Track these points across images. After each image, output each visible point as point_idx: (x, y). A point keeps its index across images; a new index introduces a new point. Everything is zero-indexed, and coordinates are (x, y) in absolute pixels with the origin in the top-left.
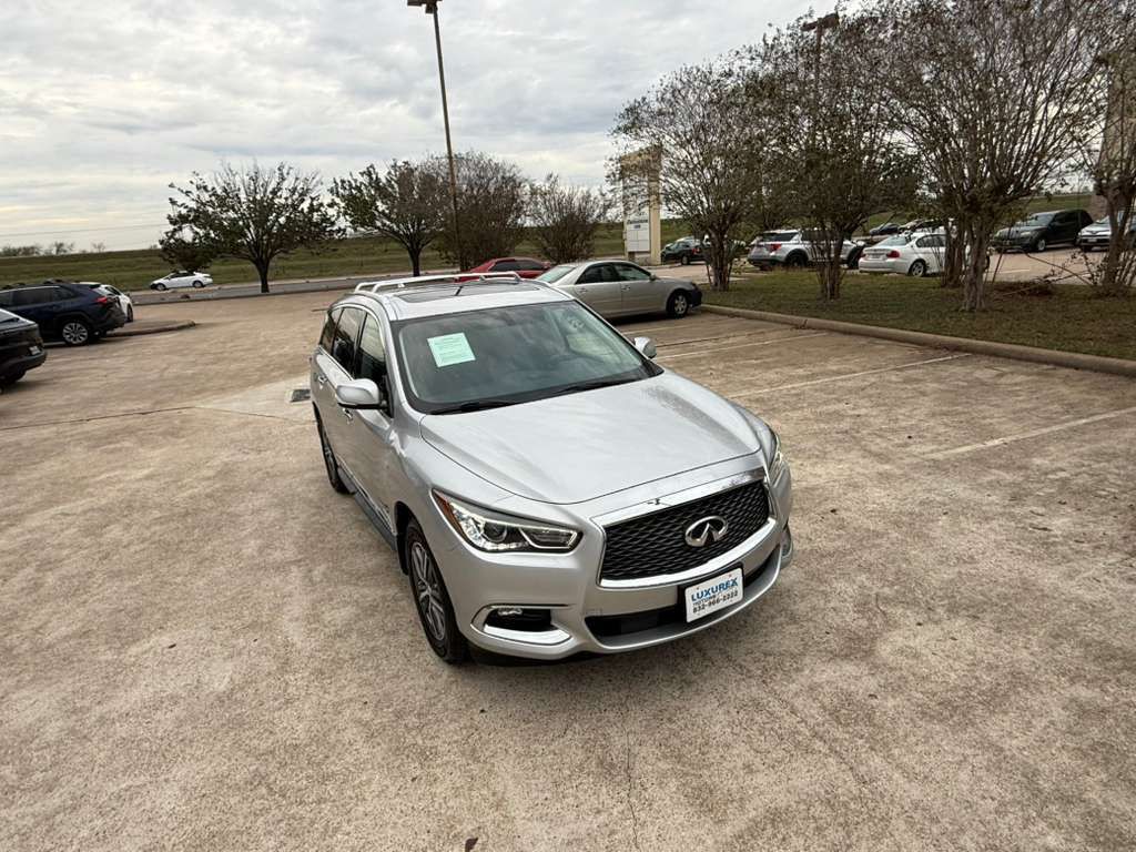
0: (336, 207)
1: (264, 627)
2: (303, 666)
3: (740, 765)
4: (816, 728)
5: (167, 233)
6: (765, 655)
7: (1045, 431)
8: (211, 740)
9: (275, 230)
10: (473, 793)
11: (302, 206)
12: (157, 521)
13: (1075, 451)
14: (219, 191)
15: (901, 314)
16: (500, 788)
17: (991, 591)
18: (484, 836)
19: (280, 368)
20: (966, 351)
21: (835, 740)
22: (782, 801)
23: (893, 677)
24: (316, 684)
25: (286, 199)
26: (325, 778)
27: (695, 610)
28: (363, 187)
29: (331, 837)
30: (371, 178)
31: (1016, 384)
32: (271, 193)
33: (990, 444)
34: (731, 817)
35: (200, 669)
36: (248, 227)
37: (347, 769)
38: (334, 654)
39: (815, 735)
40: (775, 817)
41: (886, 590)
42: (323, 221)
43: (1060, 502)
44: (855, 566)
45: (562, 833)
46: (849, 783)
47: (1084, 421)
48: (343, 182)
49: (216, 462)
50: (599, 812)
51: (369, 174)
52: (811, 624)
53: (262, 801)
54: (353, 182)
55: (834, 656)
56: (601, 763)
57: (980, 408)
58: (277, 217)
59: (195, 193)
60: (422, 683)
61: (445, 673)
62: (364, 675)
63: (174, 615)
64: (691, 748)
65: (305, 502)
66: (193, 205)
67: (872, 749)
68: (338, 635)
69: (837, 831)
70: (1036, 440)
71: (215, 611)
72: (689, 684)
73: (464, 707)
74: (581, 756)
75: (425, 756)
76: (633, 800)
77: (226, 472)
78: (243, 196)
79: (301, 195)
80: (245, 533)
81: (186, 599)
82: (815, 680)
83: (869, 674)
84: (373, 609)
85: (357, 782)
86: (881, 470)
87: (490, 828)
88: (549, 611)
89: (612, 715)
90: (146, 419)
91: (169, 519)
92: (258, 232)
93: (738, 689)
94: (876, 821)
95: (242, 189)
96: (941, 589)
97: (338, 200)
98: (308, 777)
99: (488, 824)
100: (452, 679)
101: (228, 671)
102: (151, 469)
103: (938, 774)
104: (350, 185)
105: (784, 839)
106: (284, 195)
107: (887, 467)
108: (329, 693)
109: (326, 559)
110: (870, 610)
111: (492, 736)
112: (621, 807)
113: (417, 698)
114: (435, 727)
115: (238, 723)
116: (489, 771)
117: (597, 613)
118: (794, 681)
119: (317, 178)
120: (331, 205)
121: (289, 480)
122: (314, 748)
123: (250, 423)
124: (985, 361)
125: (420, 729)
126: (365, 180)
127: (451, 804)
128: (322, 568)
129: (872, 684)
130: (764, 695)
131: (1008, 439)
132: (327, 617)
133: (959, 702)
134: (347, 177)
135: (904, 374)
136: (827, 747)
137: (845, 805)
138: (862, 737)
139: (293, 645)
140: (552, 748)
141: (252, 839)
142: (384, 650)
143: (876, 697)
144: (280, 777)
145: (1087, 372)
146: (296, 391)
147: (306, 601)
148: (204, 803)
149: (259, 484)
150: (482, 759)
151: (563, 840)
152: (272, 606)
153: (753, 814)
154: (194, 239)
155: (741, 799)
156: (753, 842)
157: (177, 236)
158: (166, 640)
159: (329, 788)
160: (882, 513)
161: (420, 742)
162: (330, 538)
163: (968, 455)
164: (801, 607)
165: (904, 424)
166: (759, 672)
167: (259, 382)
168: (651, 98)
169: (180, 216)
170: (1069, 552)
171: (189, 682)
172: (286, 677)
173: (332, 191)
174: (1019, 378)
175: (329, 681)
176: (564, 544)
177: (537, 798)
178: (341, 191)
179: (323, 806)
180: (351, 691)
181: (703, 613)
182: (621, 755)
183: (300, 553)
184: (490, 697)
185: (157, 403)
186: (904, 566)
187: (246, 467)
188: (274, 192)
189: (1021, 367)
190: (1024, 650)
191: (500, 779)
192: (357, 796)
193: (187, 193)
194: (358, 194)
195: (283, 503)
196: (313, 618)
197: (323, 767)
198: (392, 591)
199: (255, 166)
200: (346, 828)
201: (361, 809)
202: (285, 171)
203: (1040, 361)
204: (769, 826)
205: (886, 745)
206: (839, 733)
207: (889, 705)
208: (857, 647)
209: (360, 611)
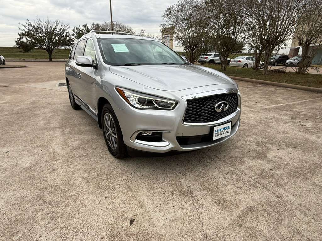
0: (74, 36)
1: (45, 147)
2: (60, 159)
3: (232, 191)
4: (256, 180)
5: (18, 39)
6: (231, 157)
7: (294, 103)
8: (20, 184)
9: (54, 41)
10: (131, 202)
11: (63, 34)
12: (6, 115)
13: (305, 108)
14: (36, 27)
15: (245, 75)
16: (141, 200)
17: (296, 141)
18: (137, 219)
19: (55, 78)
20: (265, 84)
21: (264, 184)
22: (252, 204)
23: (276, 164)
24: (65, 165)
25: (58, 32)
26: (68, 197)
27: (216, 136)
28: (83, 30)
29: (71, 220)
30: (86, 28)
31: (281, 92)
32: (53, 29)
33: (280, 105)
34: (234, 210)
35: (18, 159)
36: (45, 39)
37: (78, 194)
38: (72, 155)
39: (256, 182)
40: (251, 210)
41: (264, 140)
42: (70, 40)
43: (306, 119)
44: (252, 133)
45: (169, 217)
46: (274, 198)
47: (304, 101)
48: (77, 28)
49: (31, 100)
50: (182, 209)
51: (85, 27)
52: (243, 149)
53: (41, 206)
54: (80, 29)
55: (254, 158)
56: (180, 191)
57: (274, 97)
58: (55, 37)
59: (28, 27)
60: (107, 165)
61: (116, 162)
62: (84, 162)
63: (9, 142)
64: (213, 186)
65: (62, 111)
66: (27, 30)
67: (278, 186)
68: (74, 149)
69: (275, 214)
70: (293, 105)
71: (26, 141)
72: (207, 166)
73: (124, 172)
74: (172, 189)
75: (110, 189)
76: (195, 204)
77: (34, 102)
78: (44, 30)
79: (63, 31)
80: (40, 119)
81: (14, 137)
82: (250, 165)
83: (267, 163)
84: (87, 142)
85: (82, 199)
86: (250, 110)
87: (139, 215)
88: (162, 133)
89: (181, 175)
90: (6, 88)
91: (11, 115)
92: (49, 41)
93: (225, 168)
94: (288, 210)
95: (44, 27)
96: (281, 140)
97: (75, 34)
98: (61, 197)
99: (138, 214)
100: (118, 164)
101: (30, 160)
102: (6, 101)
103: (303, 194)
104: (79, 29)
105: (257, 218)
106: (57, 31)
107: (252, 109)
108: (70, 168)
109: (70, 127)
110: (261, 145)
111: (136, 182)
112: (192, 207)
113: (106, 169)
114: (114, 179)
115: (33, 178)
116: (137, 194)
117: (181, 135)
118: (243, 165)
119: (69, 26)
120: (73, 35)
121: (57, 105)
122: (64, 186)
123: (43, 91)
124: (271, 87)
125: (107, 180)
126: (84, 28)
127: (122, 206)
128: (68, 129)
129: (270, 166)
130: (234, 169)
131: (285, 104)
132: (70, 144)
133: (301, 172)
134: (78, 27)
135: (249, 88)
136: (261, 186)
137: (275, 205)
138: (272, 182)
139: (56, 152)
140: (160, 186)
141: (35, 221)
142: (92, 154)
143: (272, 170)
144: (49, 197)
145: (300, 90)
146: (60, 84)
147: (62, 139)
148: (14, 207)
149: (46, 106)
150: (133, 190)
151: (170, 219)
152: (48, 140)
153: (242, 209)
154: (27, 41)
155: (236, 203)
156: (245, 219)
157: (21, 40)
158: (5, 150)
159: (70, 201)
160: (255, 120)
161: (108, 184)
162: (71, 121)
163: (274, 108)
164: (238, 144)
165: (253, 99)
166: (230, 162)
167: (48, 81)
168: (175, 6)
169: (22, 33)
170: (315, 131)
171: (13, 164)
172: (53, 162)
173: (73, 31)
174: (282, 91)
175: (70, 164)
176: (170, 107)
177: (157, 204)
178: (76, 31)
179: (68, 208)
180: (80, 167)
181: (218, 137)
182: (187, 189)
183: (60, 125)
184: (134, 170)
185: (10, 84)
186: (267, 134)
187: (41, 102)
188: (54, 29)
189: (281, 88)
190: (314, 157)
191: (141, 197)
192: (82, 204)
193: (25, 26)
194: (82, 33)
195: (55, 112)
196: (64, 144)
197: (68, 193)
198: (95, 136)
199: (48, 20)
200: (77, 216)
201: (84, 209)
202: (58, 23)
203: (286, 87)
204: (250, 213)
205: (282, 185)
206: (264, 181)
207: (278, 173)
208: (261, 155)
209: (82, 142)
